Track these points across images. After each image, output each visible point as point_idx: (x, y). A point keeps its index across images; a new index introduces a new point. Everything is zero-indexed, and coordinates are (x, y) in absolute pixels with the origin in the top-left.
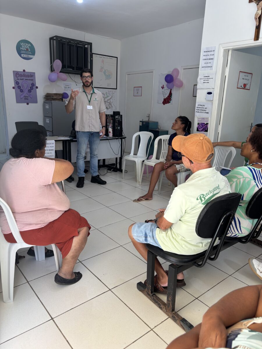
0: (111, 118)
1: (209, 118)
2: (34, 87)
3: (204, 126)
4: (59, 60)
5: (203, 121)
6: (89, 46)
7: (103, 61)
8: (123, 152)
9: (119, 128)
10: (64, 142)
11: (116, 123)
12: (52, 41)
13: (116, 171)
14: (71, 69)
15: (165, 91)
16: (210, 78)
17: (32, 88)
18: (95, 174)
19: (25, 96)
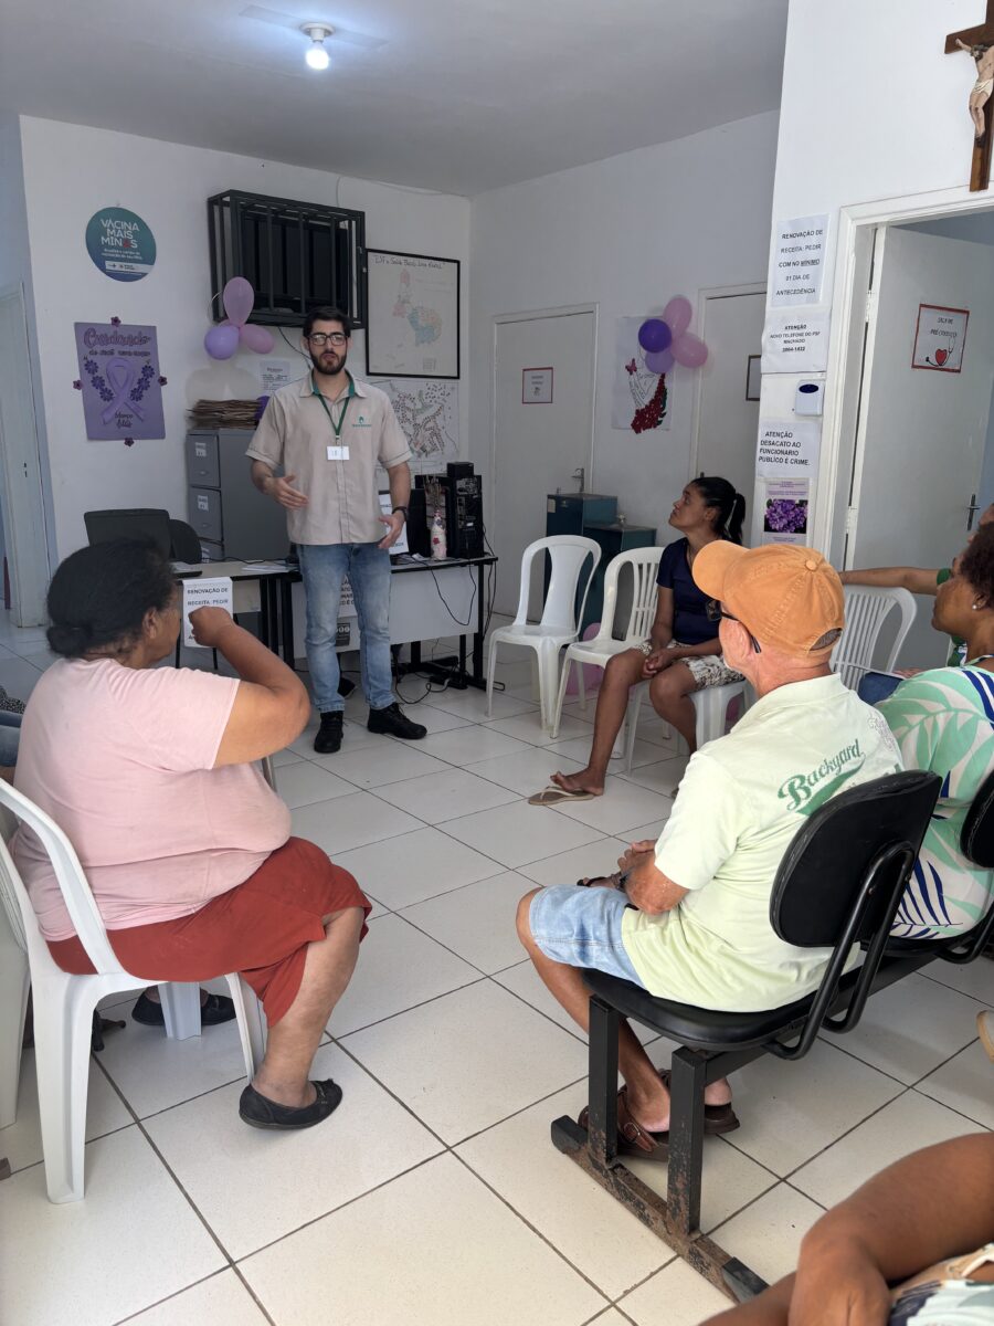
0: (439, 489)
1: (808, 483)
2: (153, 381)
3: (793, 509)
4: (245, 277)
5: (787, 493)
6: (354, 222)
7: (405, 278)
8: (489, 612)
9: (470, 524)
10: (266, 582)
11: (461, 504)
12: (216, 208)
13: (462, 687)
14: (288, 311)
15: (642, 381)
16: (808, 334)
17: (143, 384)
18: (383, 703)
19: (118, 415)
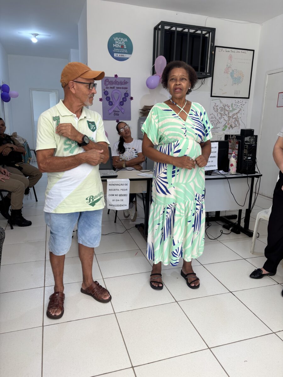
2: (128, 98)
6: (211, 34)
9: (249, 158)
17: (124, 100)
19: (114, 111)
